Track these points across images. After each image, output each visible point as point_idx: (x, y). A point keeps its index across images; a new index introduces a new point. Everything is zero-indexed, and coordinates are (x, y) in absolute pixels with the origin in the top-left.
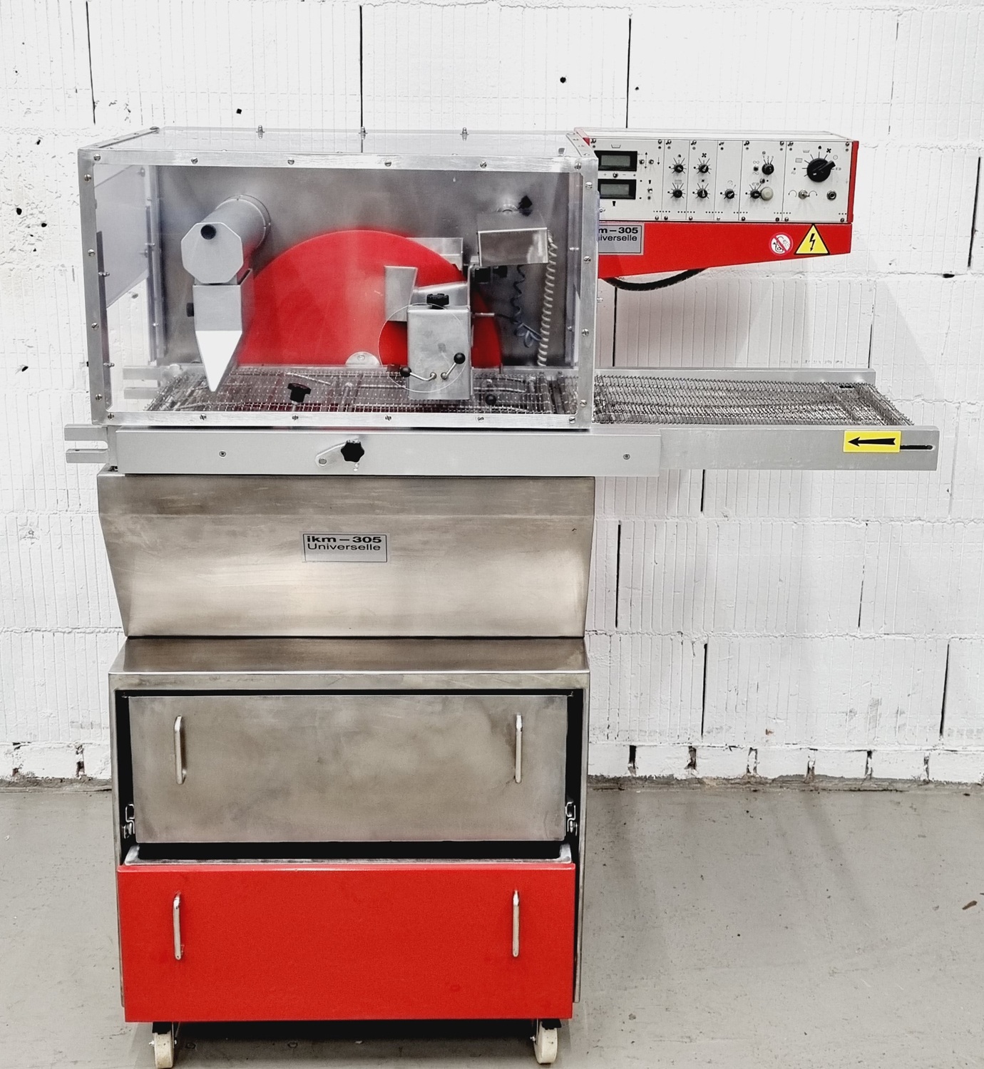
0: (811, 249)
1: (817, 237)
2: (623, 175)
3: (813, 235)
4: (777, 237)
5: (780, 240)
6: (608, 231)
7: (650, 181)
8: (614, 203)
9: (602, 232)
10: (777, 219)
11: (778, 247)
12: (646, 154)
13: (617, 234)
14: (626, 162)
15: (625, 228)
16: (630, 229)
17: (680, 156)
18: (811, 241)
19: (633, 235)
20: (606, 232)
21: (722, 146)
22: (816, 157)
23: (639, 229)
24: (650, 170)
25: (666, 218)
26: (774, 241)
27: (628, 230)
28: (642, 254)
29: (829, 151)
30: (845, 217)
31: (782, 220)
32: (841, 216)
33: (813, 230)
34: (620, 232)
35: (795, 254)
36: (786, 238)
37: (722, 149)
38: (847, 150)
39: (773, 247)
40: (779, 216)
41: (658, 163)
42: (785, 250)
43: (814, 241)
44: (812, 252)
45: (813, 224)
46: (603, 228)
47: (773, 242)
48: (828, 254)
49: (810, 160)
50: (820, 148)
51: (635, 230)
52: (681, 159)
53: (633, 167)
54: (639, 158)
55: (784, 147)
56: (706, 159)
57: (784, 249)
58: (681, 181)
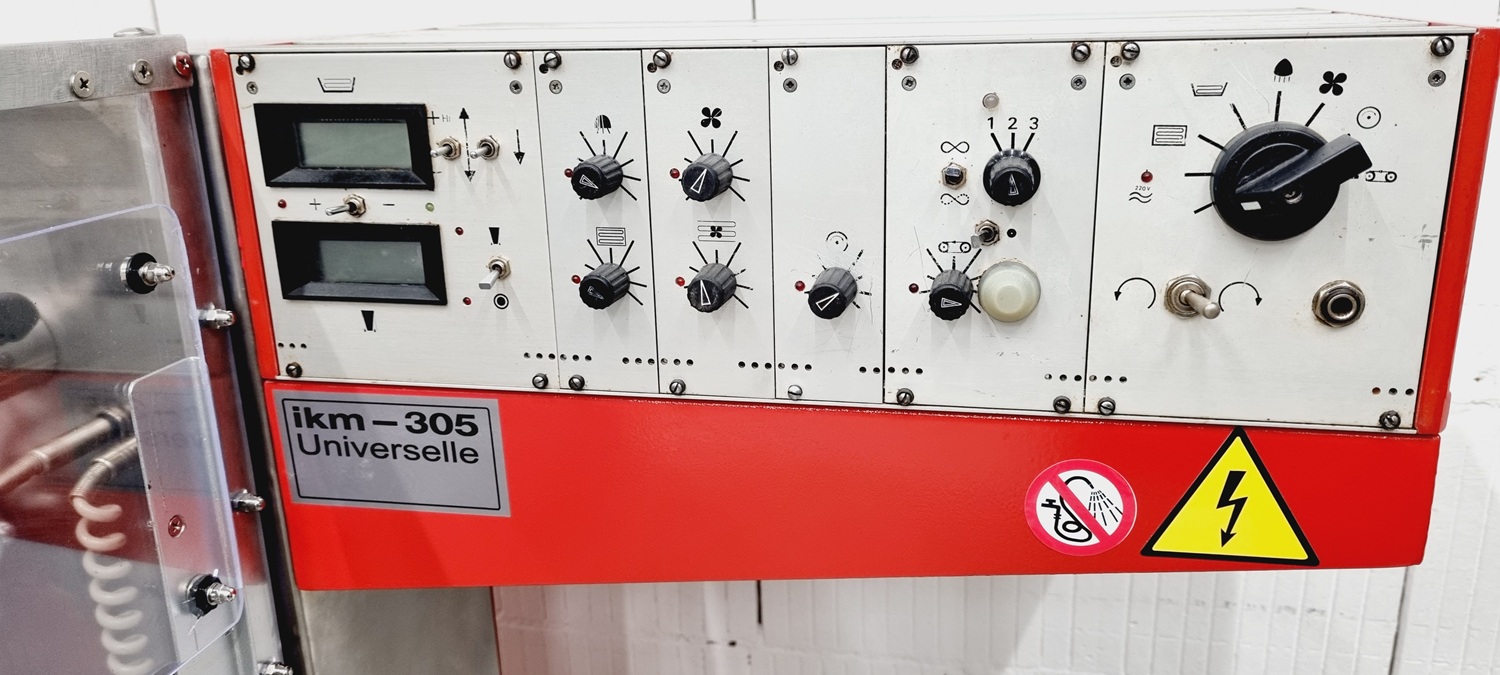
0: (1226, 537)
1: (1253, 486)
2: (385, 207)
3: (1235, 478)
4: (1064, 476)
5: (1078, 489)
6: (367, 423)
7: (495, 232)
8: (368, 317)
9: (347, 426)
10: (1063, 404)
11: (1065, 517)
12: (464, 115)
13: (399, 435)
14: (391, 147)
15: (428, 413)
16: (447, 419)
17: (605, 122)
18: (1224, 501)
19: (462, 442)
20: (361, 427)
21: (788, 73)
22: (1259, 118)
23: (480, 420)
24: (490, 184)
25: (578, 384)
26: (1048, 492)
27: (441, 424)
28: (506, 512)
29: (1333, 83)
30: (1406, 408)
31: (1085, 402)
32: (1385, 404)
33: (1237, 456)
34: (409, 428)
35: (1148, 550)
36: (1101, 483)
37: (790, 85)
38: (1437, 78)
39: (1045, 518)
40: (1072, 391)
41: (520, 155)
42: (1101, 533)
43: (1240, 503)
44: (1232, 549)
45: (1239, 431)
46: (348, 410)
47: (1042, 498)
48: (1312, 562)
49: (1228, 132)
50: (1284, 69)
51: (465, 424)
52: (612, 137)
53: (420, 176)
54: (438, 134)
55: (1091, 71)
56: (720, 136)
57: (1094, 528)
58: (622, 230)
